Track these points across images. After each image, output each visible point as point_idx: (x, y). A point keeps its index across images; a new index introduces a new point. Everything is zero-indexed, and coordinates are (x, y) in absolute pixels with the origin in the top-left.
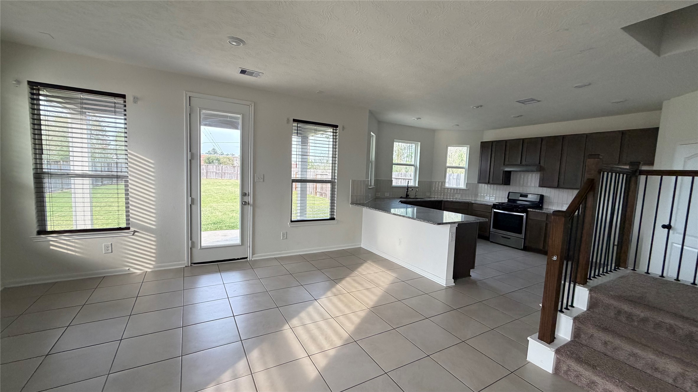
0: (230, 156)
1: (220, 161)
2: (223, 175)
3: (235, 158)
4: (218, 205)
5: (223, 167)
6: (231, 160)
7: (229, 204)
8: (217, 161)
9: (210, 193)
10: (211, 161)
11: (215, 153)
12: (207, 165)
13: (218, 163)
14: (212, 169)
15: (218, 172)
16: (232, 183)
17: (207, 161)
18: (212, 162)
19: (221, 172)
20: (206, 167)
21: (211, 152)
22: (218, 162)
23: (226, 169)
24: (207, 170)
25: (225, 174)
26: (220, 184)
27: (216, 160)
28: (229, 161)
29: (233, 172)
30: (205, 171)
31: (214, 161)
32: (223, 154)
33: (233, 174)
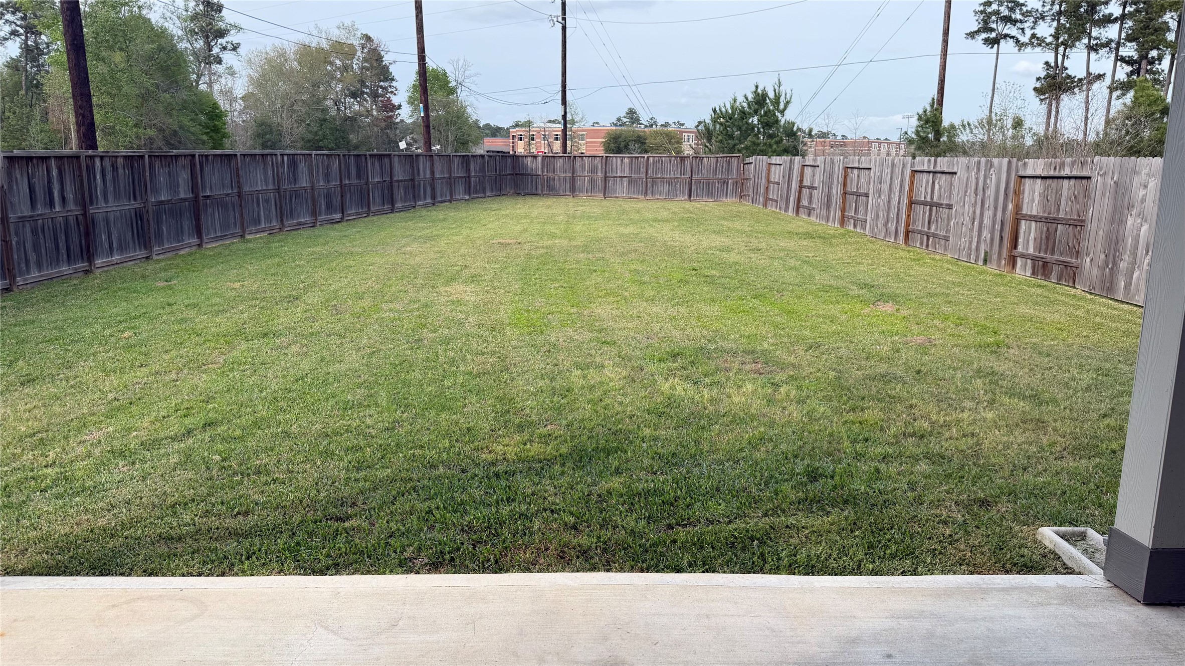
0: (672, 128)
1: (645, 143)
2: (649, 185)
3: (686, 134)
4: (618, 313)
5: (651, 159)
6: (673, 141)
7: (657, 309)
8: (636, 145)
9: (603, 251)
10: (622, 145)
11: (633, 123)
12: (607, 157)
13: (639, 151)
14: (619, 167)
15: (636, 176)
16: (674, 213)
17: (612, 145)
18: (626, 147)
19: (643, 176)
20: (604, 161)
21: (625, 120)
22: (640, 147)
23: (659, 166)
24: (606, 173)
25: (654, 182)
26: (636, 217)
27: (635, 141)
28: (670, 142)
29: (678, 176)
30: (599, 174)
31: (631, 146)
32: (655, 123)
33: (677, 182)
